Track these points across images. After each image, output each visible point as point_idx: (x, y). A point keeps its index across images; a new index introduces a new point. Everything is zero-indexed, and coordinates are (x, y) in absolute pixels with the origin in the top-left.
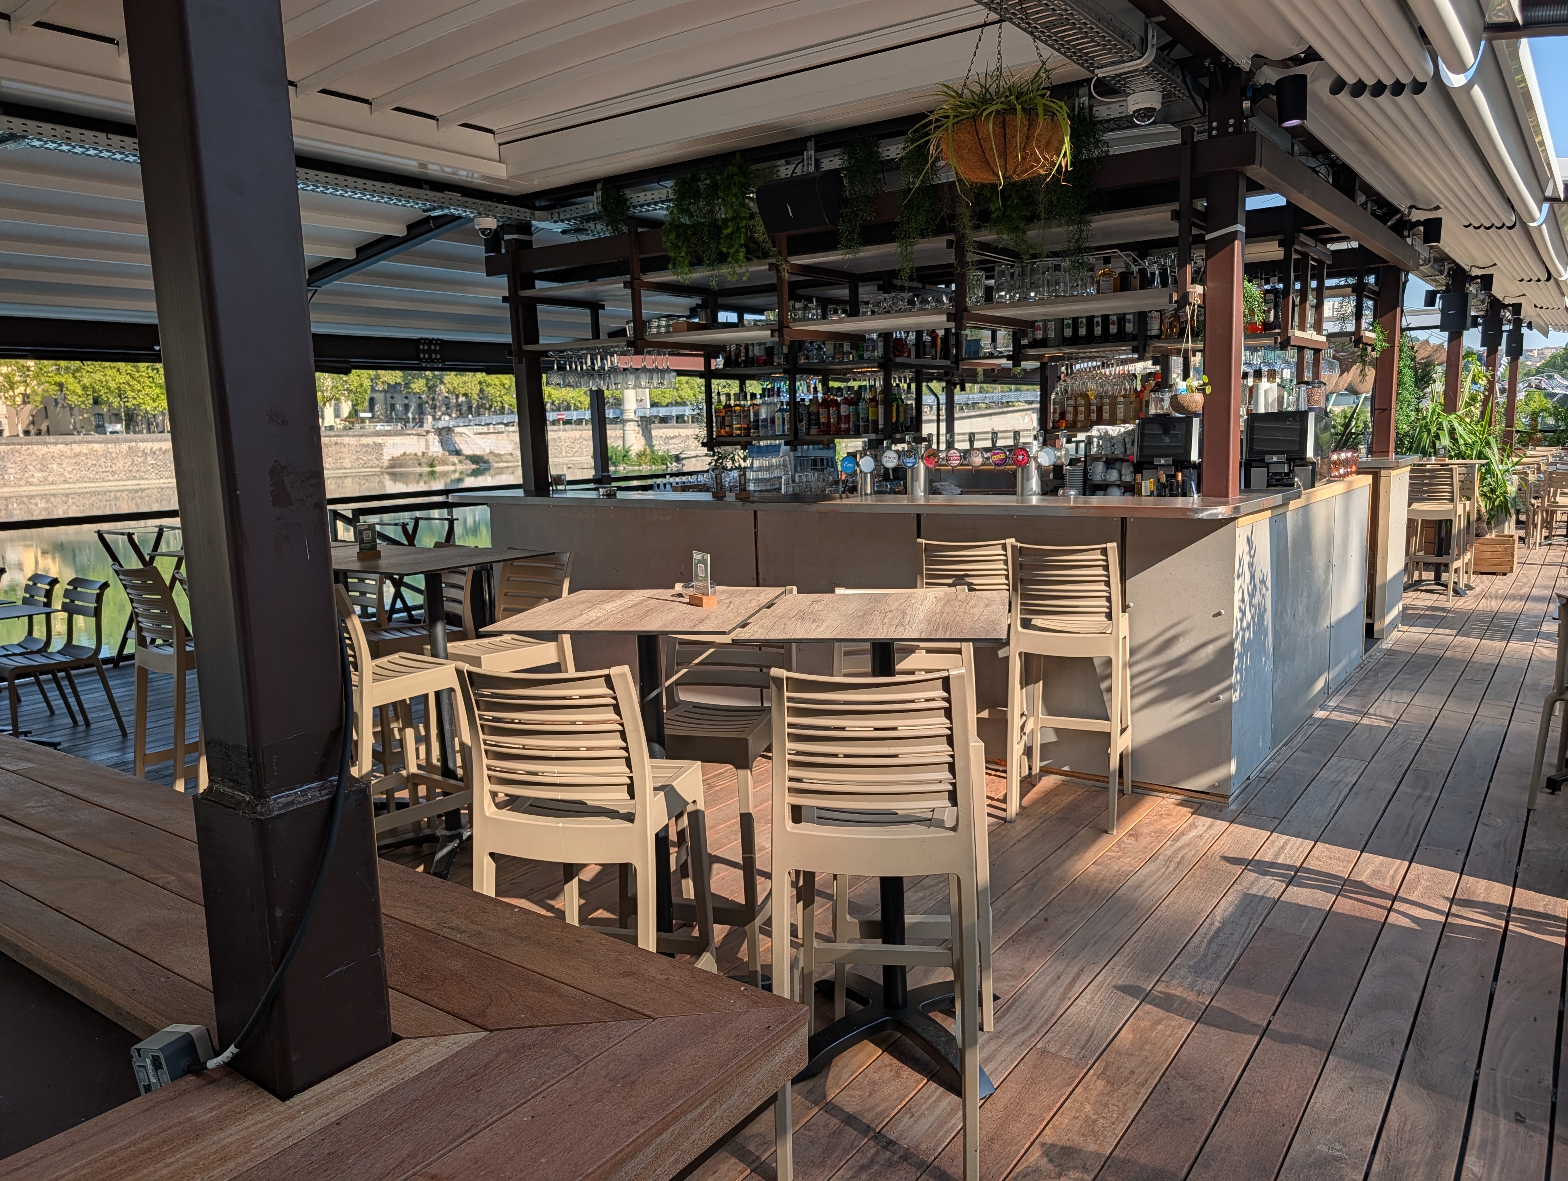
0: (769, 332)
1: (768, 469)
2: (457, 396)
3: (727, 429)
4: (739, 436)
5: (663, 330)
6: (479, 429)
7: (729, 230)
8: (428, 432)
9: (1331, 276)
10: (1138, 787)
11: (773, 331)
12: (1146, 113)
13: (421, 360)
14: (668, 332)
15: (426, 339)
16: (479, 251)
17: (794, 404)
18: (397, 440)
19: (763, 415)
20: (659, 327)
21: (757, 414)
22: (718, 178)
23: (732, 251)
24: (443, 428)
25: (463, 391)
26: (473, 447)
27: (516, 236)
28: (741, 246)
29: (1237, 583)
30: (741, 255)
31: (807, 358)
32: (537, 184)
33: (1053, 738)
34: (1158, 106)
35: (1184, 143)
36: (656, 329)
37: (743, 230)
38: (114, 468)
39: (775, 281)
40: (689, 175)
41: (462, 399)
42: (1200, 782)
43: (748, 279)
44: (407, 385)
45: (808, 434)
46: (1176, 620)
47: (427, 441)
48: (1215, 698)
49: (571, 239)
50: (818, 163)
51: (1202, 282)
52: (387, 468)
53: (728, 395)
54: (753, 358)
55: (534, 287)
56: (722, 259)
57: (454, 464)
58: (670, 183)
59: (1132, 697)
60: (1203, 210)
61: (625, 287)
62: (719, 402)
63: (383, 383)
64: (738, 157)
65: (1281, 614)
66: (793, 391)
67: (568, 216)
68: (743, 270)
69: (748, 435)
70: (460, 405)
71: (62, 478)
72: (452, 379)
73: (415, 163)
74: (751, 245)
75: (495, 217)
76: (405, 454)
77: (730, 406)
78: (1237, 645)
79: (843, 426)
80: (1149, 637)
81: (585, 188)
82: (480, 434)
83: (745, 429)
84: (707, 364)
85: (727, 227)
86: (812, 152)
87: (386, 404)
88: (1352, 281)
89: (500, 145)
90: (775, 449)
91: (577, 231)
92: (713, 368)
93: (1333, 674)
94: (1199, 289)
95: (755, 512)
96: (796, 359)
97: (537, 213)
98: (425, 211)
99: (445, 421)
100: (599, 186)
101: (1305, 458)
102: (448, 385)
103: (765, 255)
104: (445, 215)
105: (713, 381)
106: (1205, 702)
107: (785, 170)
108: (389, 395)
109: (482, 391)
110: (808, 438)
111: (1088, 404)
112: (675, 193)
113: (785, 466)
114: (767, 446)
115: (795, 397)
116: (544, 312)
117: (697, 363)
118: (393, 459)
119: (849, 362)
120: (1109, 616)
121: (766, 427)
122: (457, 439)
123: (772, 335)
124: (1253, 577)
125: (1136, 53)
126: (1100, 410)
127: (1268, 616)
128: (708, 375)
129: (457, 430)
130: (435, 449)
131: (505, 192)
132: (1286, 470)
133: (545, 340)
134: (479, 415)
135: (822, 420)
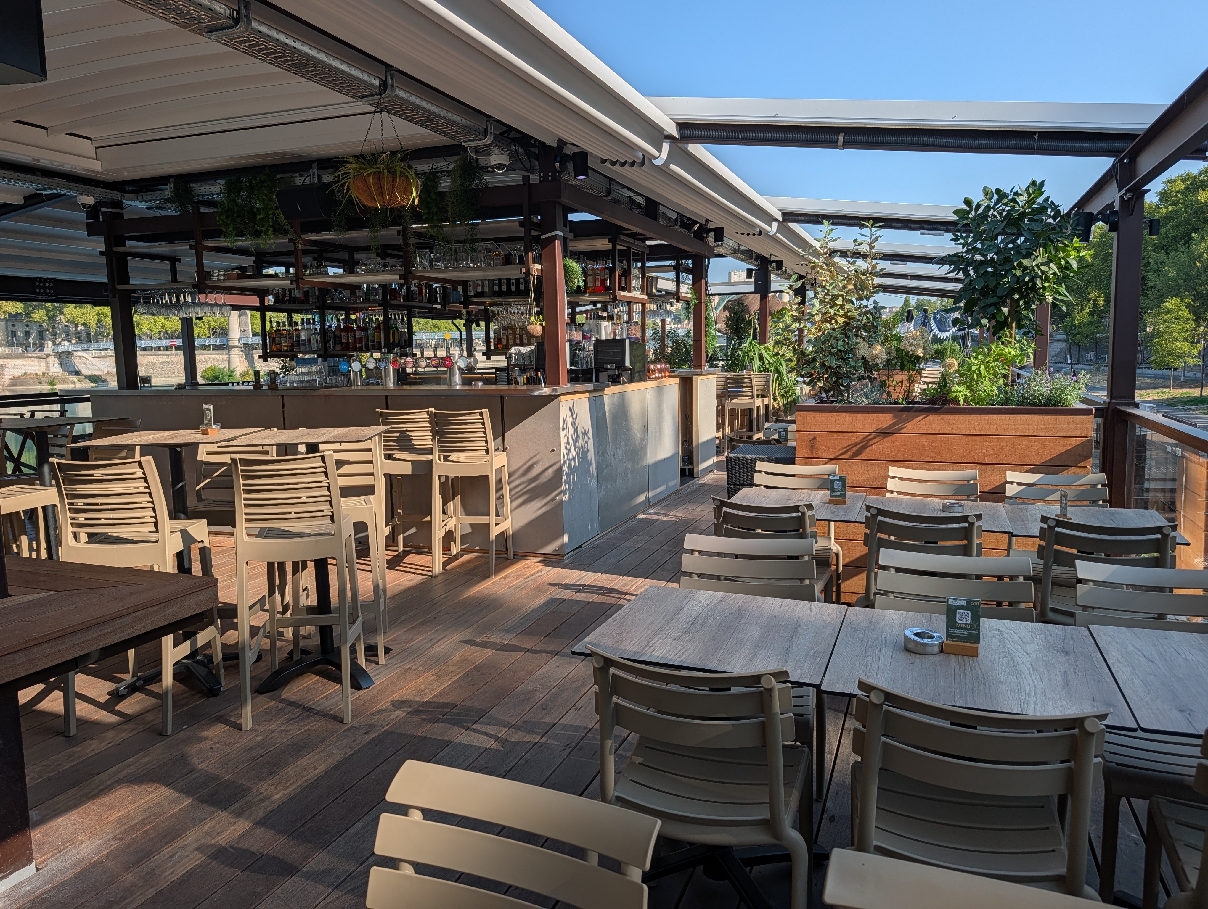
0: (289, 282)
1: (308, 374)
2: (77, 325)
3: (277, 346)
4: (286, 351)
5: (222, 278)
6: (98, 353)
7: (262, 216)
8: (48, 355)
9: (649, 260)
10: (517, 555)
11: (292, 281)
12: (501, 166)
13: (37, 294)
14: (225, 279)
15: (42, 278)
16: (82, 216)
17: (324, 331)
18: (18, 362)
19: (303, 337)
20: (218, 275)
21: (298, 336)
22: (254, 182)
23: (264, 229)
24: (63, 352)
25: (81, 321)
26: (92, 368)
27: (110, 210)
28: (270, 226)
29: (563, 433)
30: (270, 232)
31: (332, 299)
32: (127, 175)
33: (469, 530)
34: (507, 163)
35: (524, 184)
36: (218, 276)
37: (271, 216)
39: (293, 249)
40: (235, 178)
41: (80, 328)
42: (549, 549)
43: (275, 247)
44: (28, 315)
45: (335, 349)
46: (532, 456)
47: (47, 363)
48: (554, 499)
49: (156, 213)
50: (319, 177)
51: (540, 263)
52: (8, 386)
53: (278, 323)
54: (294, 298)
55: (125, 245)
56: (257, 234)
57: (74, 383)
58: (223, 182)
59: (511, 502)
60: (538, 222)
61: (191, 248)
62: (271, 327)
63: (4, 312)
64: (267, 170)
65: (603, 454)
66: (323, 321)
67: (150, 198)
68: (271, 241)
69: (292, 350)
70: (79, 333)
72: (71, 311)
73: (30, 159)
74: (277, 226)
75: (94, 196)
76: (25, 374)
77: (279, 330)
78: (565, 468)
79: (358, 345)
80: (519, 466)
81: (163, 180)
82: (98, 357)
83: (290, 346)
84: (262, 301)
85: (260, 214)
86: (315, 170)
87: (7, 331)
88: (673, 263)
89: (96, 148)
90: (312, 362)
91: (159, 208)
92: (266, 304)
93: (651, 494)
94: (538, 266)
95: (283, 397)
96: (324, 301)
97: (126, 195)
98: (37, 190)
99: (65, 346)
100: (172, 180)
101: (625, 366)
102: (67, 316)
103: (286, 232)
104: (54, 194)
105: (267, 313)
106: (549, 502)
107: (299, 180)
108: (10, 323)
109: (99, 321)
110: (334, 352)
111: (515, 334)
112: (225, 190)
113: (321, 372)
114: (309, 359)
115: (324, 325)
116: (132, 262)
117: (255, 301)
118: (14, 378)
119: (361, 303)
120: (487, 451)
121: (305, 345)
122: (77, 361)
123: (292, 284)
124: (576, 430)
125: (483, 137)
126: (521, 337)
127: (591, 455)
128: (263, 309)
129: (76, 354)
130: (55, 370)
131: (101, 179)
132: (617, 373)
133: (135, 281)
134: (97, 342)
135: (343, 341)
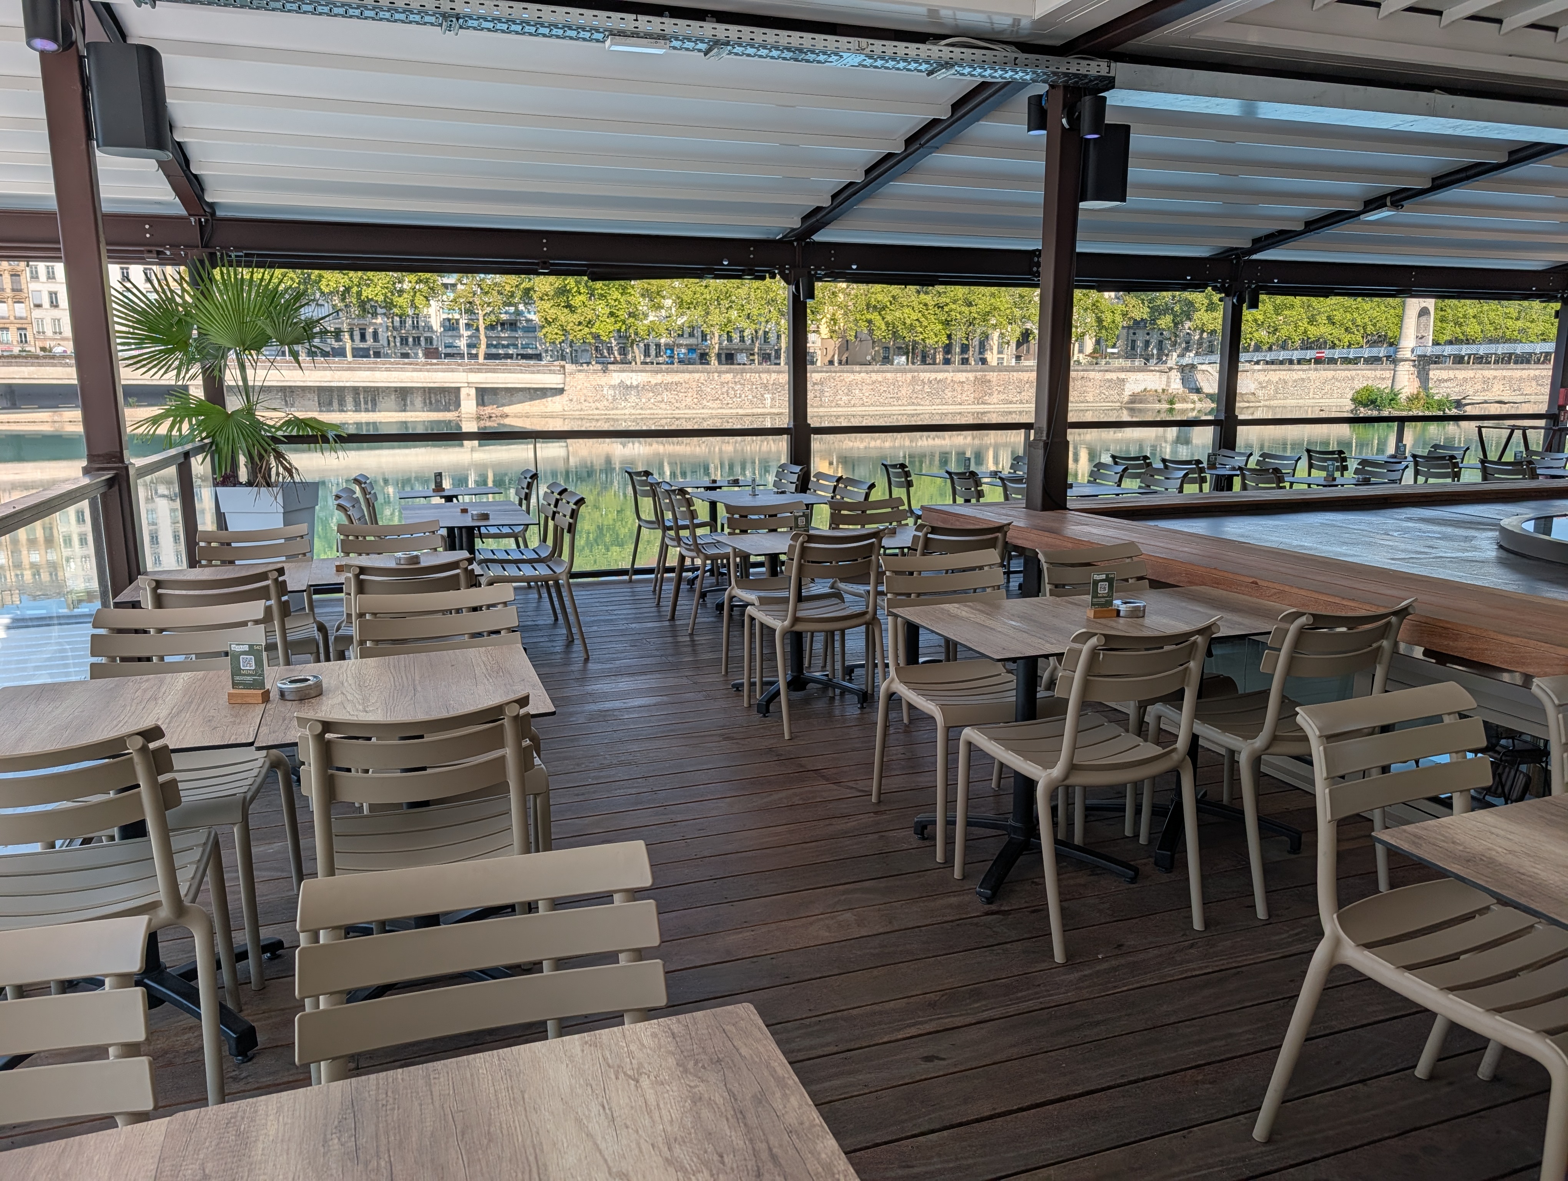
2: (1202, 333)
8: (1171, 369)
18: (1140, 376)
24: (1187, 365)
38: (900, 394)
44: (1153, 321)
47: (1168, 378)
52: (1127, 403)
57: (1194, 402)
63: (1130, 319)
70: (1201, 342)
71: (861, 402)
76: (1145, 389)
87: (1127, 340)
99: (1188, 358)
108: (1131, 331)
118: (1133, 395)
122: (1199, 377)
129: (1200, 367)
130: (1176, 386)
